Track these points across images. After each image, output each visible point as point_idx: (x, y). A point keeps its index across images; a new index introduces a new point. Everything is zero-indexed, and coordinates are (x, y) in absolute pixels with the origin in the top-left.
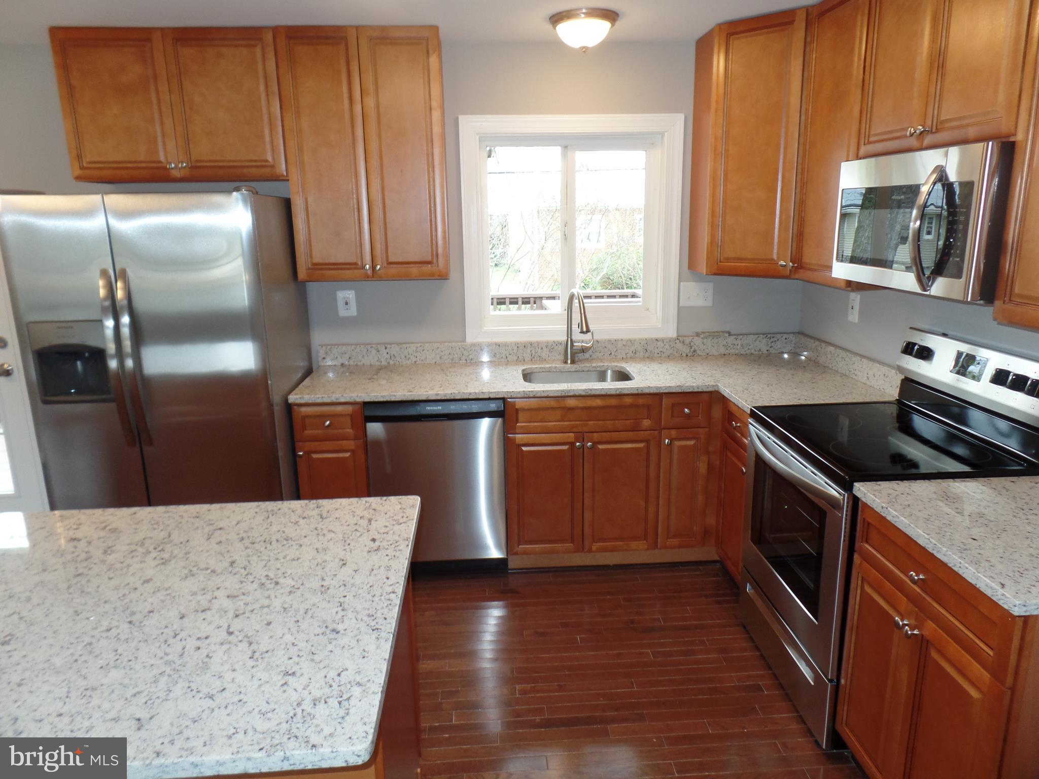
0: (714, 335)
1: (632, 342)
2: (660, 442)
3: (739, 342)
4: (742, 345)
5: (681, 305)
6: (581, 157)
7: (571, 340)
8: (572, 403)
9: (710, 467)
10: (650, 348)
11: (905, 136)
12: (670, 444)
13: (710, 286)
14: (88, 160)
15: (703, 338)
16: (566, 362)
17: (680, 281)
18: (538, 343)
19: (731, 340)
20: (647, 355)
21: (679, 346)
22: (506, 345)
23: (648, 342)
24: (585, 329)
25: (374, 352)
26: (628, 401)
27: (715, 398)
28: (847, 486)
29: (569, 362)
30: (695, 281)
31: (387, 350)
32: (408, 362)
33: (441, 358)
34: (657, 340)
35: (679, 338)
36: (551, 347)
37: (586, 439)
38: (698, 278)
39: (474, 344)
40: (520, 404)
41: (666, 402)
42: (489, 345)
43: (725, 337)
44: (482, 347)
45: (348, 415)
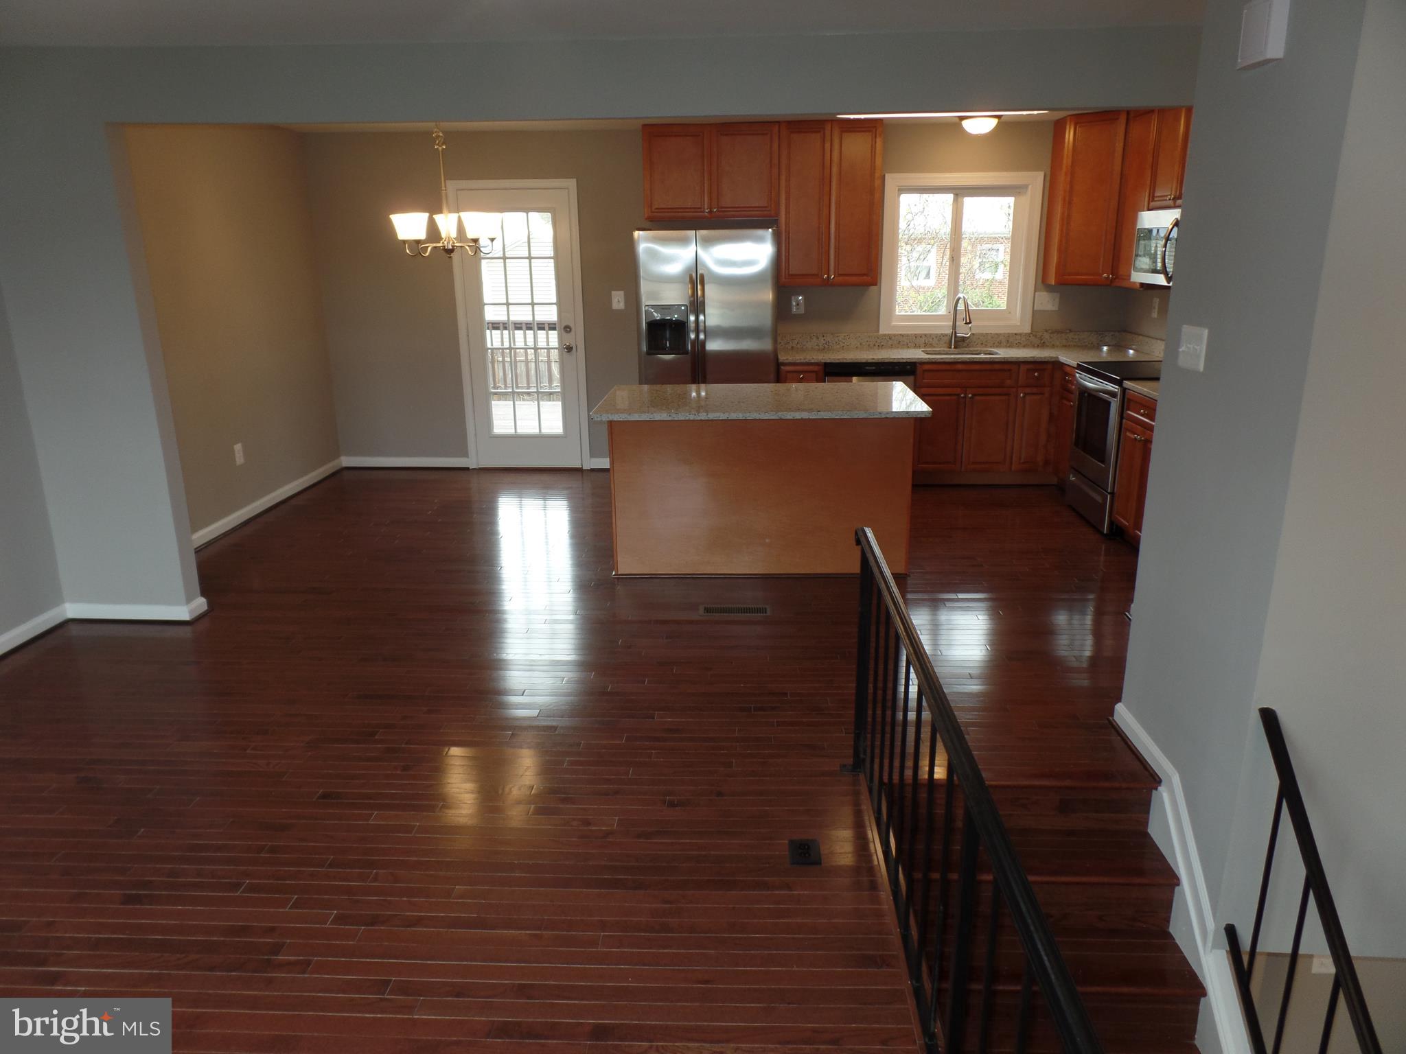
0: (1062, 332)
1: (998, 335)
2: (1017, 396)
3: (1076, 337)
4: (1079, 339)
5: (1035, 309)
6: (969, 202)
7: (955, 332)
8: (960, 367)
9: (1051, 415)
10: (1011, 340)
11: (1166, 200)
12: (1024, 397)
13: (1057, 296)
14: (657, 207)
15: (1051, 333)
16: (951, 348)
17: (1035, 291)
18: (931, 335)
19: (1071, 335)
20: (1008, 345)
21: (1032, 338)
22: (907, 336)
23: (1009, 335)
24: (968, 321)
25: (815, 339)
26: (997, 367)
27: (1057, 365)
28: (1119, 383)
29: (953, 347)
30: (1047, 291)
31: (824, 338)
32: (838, 346)
33: (861, 344)
34: (1016, 334)
35: (1033, 333)
36: (940, 337)
37: (967, 392)
38: (1049, 288)
39: (885, 335)
40: (926, 367)
41: (1023, 368)
42: (895, 335)
43: (1067, 333)
44: (890, 337)
45: (816, 372)
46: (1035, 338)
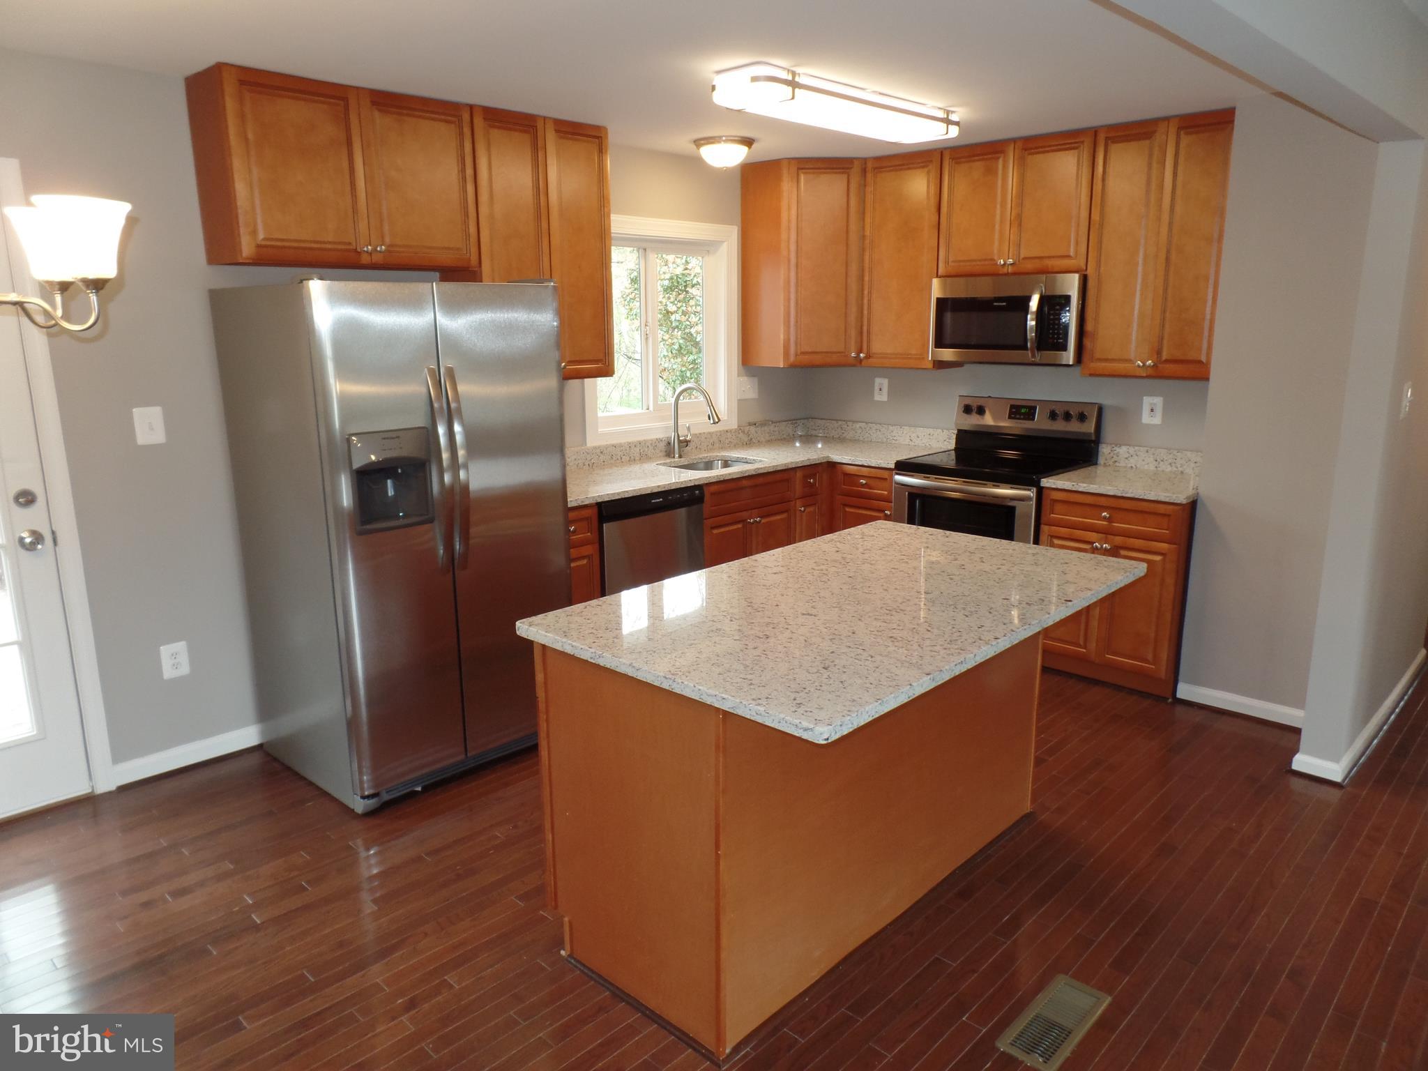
0: (763, 424)
2: (795, 511)
3: (777, 429)
4: (779, 431)
5: (739, 398)
7: (678, 435)
8: (745, 483)
12: (803, 511)
13: (755, 380)
14: (265, 235)
15: (756, 427)
16: (675, 457)
17: (738, 376)
18: (645, 441)
19: (772, 427)
20: (721, 446)
22: (621, 445)
23: (721, 433)
24: (717, 421)
26: (778, 477)
29: (677, 456)
30: (747, 376)
34: (726, 431)
35: (740, 428)
37: (754, 515)
38: (748, 372)
39: (595, 448)
40: (713, 489)
41: (799, 474)
42: (607, 447)
43: (769, 425)
44: (601, 451)
45: (587, 519)
46: (747, 436)
